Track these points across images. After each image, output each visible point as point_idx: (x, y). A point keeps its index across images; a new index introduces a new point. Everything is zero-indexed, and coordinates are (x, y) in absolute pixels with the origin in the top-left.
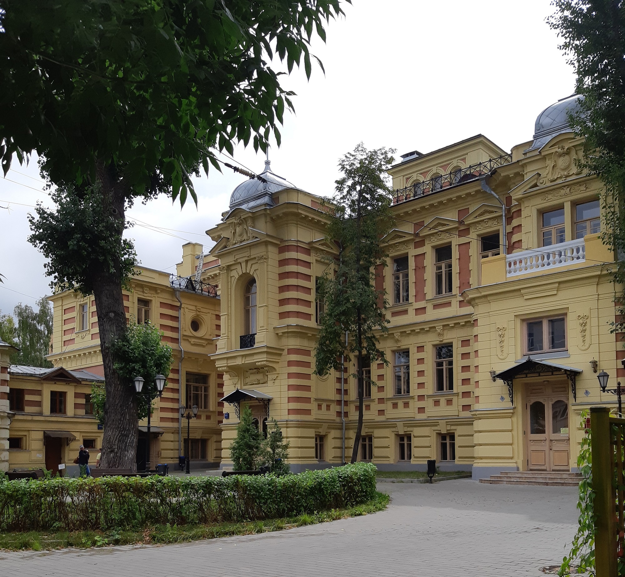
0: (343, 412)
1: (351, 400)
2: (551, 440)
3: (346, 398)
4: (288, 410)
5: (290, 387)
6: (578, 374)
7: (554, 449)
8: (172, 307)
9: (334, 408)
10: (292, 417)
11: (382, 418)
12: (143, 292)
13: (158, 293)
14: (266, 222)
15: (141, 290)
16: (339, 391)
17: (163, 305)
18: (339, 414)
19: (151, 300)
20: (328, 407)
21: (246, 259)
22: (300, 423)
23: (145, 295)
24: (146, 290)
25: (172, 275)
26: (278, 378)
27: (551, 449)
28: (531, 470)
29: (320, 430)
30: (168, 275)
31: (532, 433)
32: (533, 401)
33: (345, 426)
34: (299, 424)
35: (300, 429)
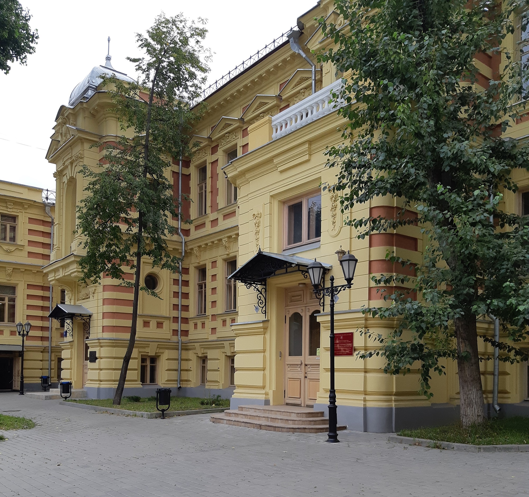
0: (179, 330)
1: (191, 317)
2: (306, 365)
3: (185, 315)
4: (103, 327)
5: (105, 301)
6: (327, 272)
7: (309, 376)
8: (44, 223)
9: (168, 327)
10: (107, 335)
11: (213, 337)
12: (7, 207)
13: (26, 209)
14: (84, 118)
15: (4, 205)
16: (175, 307)
17: (31, 220)
18: (175, 332)
19: (18, 216)
20: (160, 325)
21: (70, 161)
22: (113, 341)
23: (9, 210)
24: (10, 205)
25: (47, 190)
26: (96, 292)
27: (306, 377)
28: (287, 404)
29: (147, 350)
30: (40, 190)
31: (290, 355)
32: (292, 312)
33: (182, 346)
34: (113, 343)
35: (115, 348)
